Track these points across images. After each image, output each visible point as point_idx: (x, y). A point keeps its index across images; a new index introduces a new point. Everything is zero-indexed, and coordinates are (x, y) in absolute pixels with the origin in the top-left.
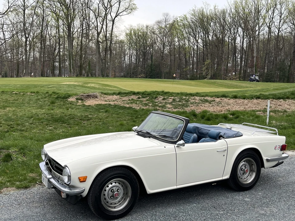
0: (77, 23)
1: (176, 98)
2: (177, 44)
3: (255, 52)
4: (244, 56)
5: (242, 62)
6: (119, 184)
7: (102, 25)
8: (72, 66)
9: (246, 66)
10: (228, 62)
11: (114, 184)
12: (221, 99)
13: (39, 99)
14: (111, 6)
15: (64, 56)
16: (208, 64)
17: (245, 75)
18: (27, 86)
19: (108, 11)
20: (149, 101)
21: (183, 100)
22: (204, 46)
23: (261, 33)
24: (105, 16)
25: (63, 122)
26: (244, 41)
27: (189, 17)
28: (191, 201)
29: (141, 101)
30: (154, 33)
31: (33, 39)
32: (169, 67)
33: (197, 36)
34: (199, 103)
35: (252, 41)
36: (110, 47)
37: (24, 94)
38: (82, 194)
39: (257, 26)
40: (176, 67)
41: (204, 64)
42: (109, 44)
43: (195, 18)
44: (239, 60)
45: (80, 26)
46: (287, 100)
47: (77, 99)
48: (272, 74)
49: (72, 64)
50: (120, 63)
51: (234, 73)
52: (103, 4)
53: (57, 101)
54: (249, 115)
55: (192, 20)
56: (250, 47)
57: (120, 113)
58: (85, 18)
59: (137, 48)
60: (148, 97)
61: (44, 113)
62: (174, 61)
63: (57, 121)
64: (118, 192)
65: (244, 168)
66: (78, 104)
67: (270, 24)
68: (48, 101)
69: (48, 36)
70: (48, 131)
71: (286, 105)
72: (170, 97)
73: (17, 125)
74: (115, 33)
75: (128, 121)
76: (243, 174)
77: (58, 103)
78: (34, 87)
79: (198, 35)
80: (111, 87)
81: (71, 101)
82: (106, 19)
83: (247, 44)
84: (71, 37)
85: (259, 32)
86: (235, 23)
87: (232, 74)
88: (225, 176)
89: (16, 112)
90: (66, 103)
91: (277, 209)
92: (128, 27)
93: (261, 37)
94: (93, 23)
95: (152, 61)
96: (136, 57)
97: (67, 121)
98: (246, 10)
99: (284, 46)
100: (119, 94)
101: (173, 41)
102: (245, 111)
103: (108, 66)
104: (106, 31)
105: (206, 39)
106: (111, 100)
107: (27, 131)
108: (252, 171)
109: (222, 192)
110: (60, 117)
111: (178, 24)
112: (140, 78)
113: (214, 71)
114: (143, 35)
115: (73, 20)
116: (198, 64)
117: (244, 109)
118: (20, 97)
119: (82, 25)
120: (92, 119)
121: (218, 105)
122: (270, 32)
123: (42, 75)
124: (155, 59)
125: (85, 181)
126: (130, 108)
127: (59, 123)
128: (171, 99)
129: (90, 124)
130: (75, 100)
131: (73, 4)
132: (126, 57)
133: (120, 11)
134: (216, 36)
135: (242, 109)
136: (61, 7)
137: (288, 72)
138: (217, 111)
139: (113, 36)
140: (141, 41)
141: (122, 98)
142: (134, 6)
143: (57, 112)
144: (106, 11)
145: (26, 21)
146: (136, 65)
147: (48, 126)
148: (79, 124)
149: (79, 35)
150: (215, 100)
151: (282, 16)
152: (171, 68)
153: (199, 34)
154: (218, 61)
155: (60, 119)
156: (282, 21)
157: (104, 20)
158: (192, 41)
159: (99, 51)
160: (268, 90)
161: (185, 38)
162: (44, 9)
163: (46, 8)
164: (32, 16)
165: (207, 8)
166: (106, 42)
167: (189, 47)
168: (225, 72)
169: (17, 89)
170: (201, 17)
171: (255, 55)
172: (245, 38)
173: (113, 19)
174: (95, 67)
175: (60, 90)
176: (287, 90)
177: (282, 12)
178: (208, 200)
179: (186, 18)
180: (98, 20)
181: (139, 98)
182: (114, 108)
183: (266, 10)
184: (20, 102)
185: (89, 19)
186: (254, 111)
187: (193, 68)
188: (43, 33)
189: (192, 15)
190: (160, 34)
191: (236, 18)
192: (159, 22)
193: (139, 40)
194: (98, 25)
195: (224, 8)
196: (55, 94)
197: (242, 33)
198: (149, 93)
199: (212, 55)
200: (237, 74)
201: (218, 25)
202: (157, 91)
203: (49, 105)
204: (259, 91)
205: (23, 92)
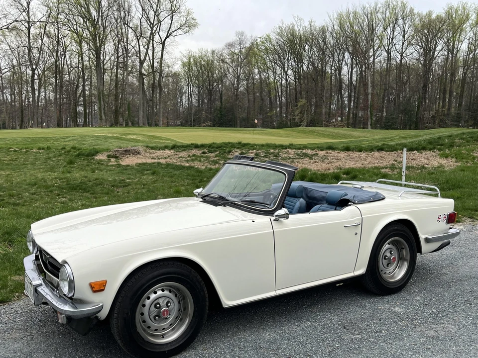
0: (109, 47)
1: (260, 151)
2: (257, 77)
3: (369, 86)
4: (353, 94)
5: (351, 102)
6: (170, 291)
7: (147, 50)
8: (103, 112)
9: (357, 107)
10: (330, 103)
11: (160, 293)
12: (327, 153)
13: (50, 158)
14: (160, 22)
15: (91, 96)
16: (303, 106)
17: (355, 121)
18: (33, 140)
19: (155, 29)
20: (219, 156)
21: (270, 154)
22: (295, 80)
23: (376, 60)
24: (150, 37)
25: (85, 190)
26: (353, 72)
27: (274, 38)
28: (301, 316)
29: (208, 158)
30: (223, 61)
31: (44, 71)
32: (246, 111)
33: (286, 65)
34: (294, 159)
35: (365, 71)
36: (159, 82)
37: (27, 151)
38: (98, 315)
39: (372, 50)
40: (256, 111)
41: (297, 105)
42: (157, 79)
43: (282, 40)
44: (346, 99)
45: (115, 51)
46: (423, 151)
47: (109, 156)
48: (393, 118)
49: (102, 107)
50: (175, 105)
51: (339, 119)
52: (148, 19)
53: (78, 160)
54: (371, 173)
55: (277, 43)
56: (362, 80)
57: (175, 174)
58: (121, 39)
59: (199, 83)
60: (217, 151)
61: (56, 178)
62: (254, 101)
63: (76, 189)
64: (168, 307)
65: (388, 254)
66: (110, 164)
67: (389, 47)
68: (64, 160)
69: (65, 67)
70: (59, 204)
71: (423, 159)
72: (251, 151)
73: (10, 196)
74: (167, 61)
75: (188, 187)
76: (388, 266)
77: (80, 162)
78: (43, 141)
79: (288, 64)
80: (162, 140)
81: (100, 160)
82: (153, 41)
83: (357, 76)
84: (101, 68)
85: (374, 59)
86: (340, 47)
87: (337, 120)
88: (359, 269)
89: (12, 178)
90: (92, 163)
91: (455, 325)
92: (185, 53)
93: (378, 66)
94: (133, 48)
95: (221, 103)
96: (199, 97)
97: (91, 188)
98: (355, 28)
99: (409, 78)
100: (174, 147)
101: (251, 73)
102: (364, 169)
103: (157, 111)
104: (153, 59)
105: (298, 70)
106: (161, 157)
107: (23, 205)
108: (401, 259)
109: (353, 297)
110: (81, 183)
111: (257, 48)
112: (204, 126)
113: (312, 115)
114: (208, 64)
115: (102, 43)
116: (289, 106)
117: (362, 166)
118: (20, 155)
119: (117, 50)
120: (130, 185)
121: (323, 161)
122: (389, 58)
123: (59, 125)
124: (226, 99)
125: (103, 290)
126: (190, 168)
127: (78, 192)
128: (252, 153)
129: (128, 193)
130: (106, 158)
131: (102, 20)
132: (184, 97)
133: (172, 29)
134: (313, 64)
135: (359, 165)
136: (85, 24)
137: (417, 116)
138: (322, 169)
139: (163, 65)
140: (205, 74)
141: (178, 153)
142: (193, 22)
143: (77, 175)
144: (152, 29)
145: (33, 44)
146: (199, 110)
147: (60, 196)
148: (110, 192)
149: (113, 66)
150: (317, 154)
151: (406, 36)
152: (248, 113)
153: (288, 62)
154: (316, 101)
155: (79, 186)
156: (406, 43)
157: (149, 42)
158: (278, 72)
159: (143, 88)
160: (392, 139)
161: (268, 68)
162: (60, 27)
163: (63, 26)
164: (41, 37)
165: (299, 24)
166: (154, 75)
167: (274, 81)
168: (327, 117)
169: (17, 144)
170: (291, 38)
171: (370, 91)
172: (355, 68)
173: (163, 40)
174: (138, 111)
175: (84, 144)
176: (420, 138)
177: (406, 30)
178: (331, 313)
179: (269, 39)
180: (140, 42)
181: (204, 153)
182: (166, 168)
183: (384, 28)
184: (19, 162)
185: (127, 42)
186: (376, 168)
187: (282, 111)
188: (59, 63)
189: (278, 34)
190: (232, 63)
191: (341, 39)
192: (230, 45)
193: (203, 72)
194: (141, 49)
195: (324, 24)
196: (75, 151)
197: (349, 61)
198: (220, 145)
199: (307, 92)
200: (344, 120)
201: (315, 49)
202: (231, 143)
203: (65, 166)
204: (379, 140)
205: (26, 148)
